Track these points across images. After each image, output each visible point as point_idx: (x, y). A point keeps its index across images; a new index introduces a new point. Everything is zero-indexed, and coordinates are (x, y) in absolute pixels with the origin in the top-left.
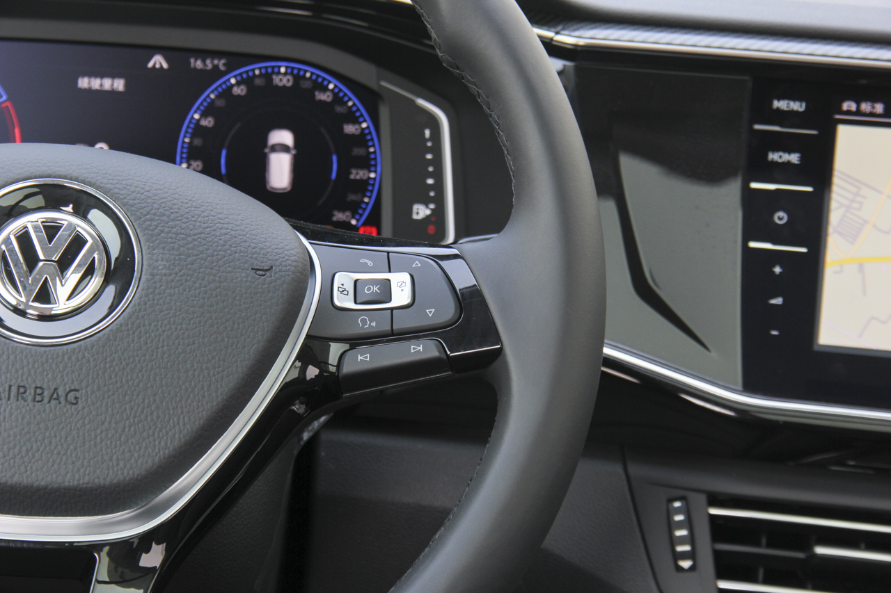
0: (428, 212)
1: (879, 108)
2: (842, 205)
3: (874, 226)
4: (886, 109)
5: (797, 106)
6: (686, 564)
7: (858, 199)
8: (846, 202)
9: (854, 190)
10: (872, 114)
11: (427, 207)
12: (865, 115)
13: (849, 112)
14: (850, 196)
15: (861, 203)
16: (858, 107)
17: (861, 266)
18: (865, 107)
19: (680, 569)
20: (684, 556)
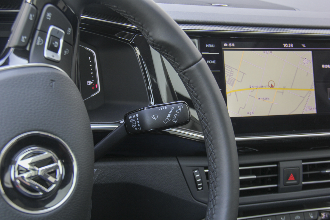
0: (92, 83)
1: (233, 45)
2: (228, 75)
3: (237, 80)
4: (235, 45)
5: (212, 46)
6: (200, 189)
7: (232, 73)
8: (229, 74)
9: (231, 70)
10: (232, 47)
11: (91, 81)
12: (230, 47)
13: (226, 47)
14: (230, 72)
15: (233, 74)
16: (228, 45)
17: (235, 92)
18: (230, 45)
19: (199, 190)
20: (200, 186)
